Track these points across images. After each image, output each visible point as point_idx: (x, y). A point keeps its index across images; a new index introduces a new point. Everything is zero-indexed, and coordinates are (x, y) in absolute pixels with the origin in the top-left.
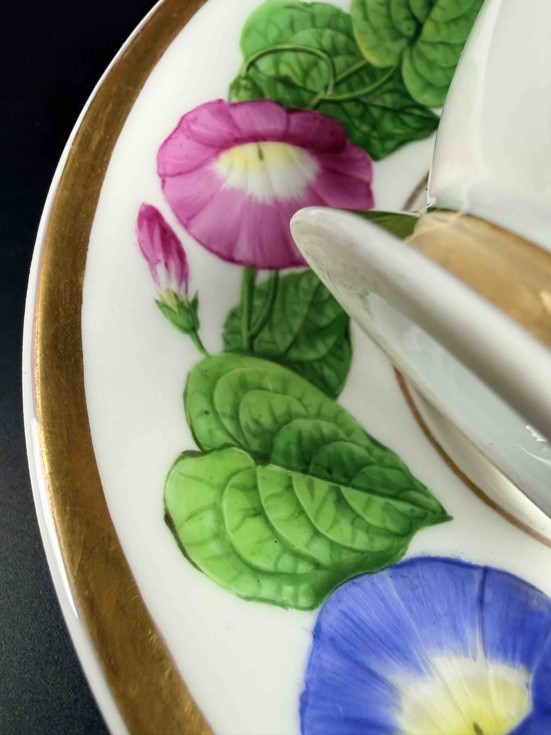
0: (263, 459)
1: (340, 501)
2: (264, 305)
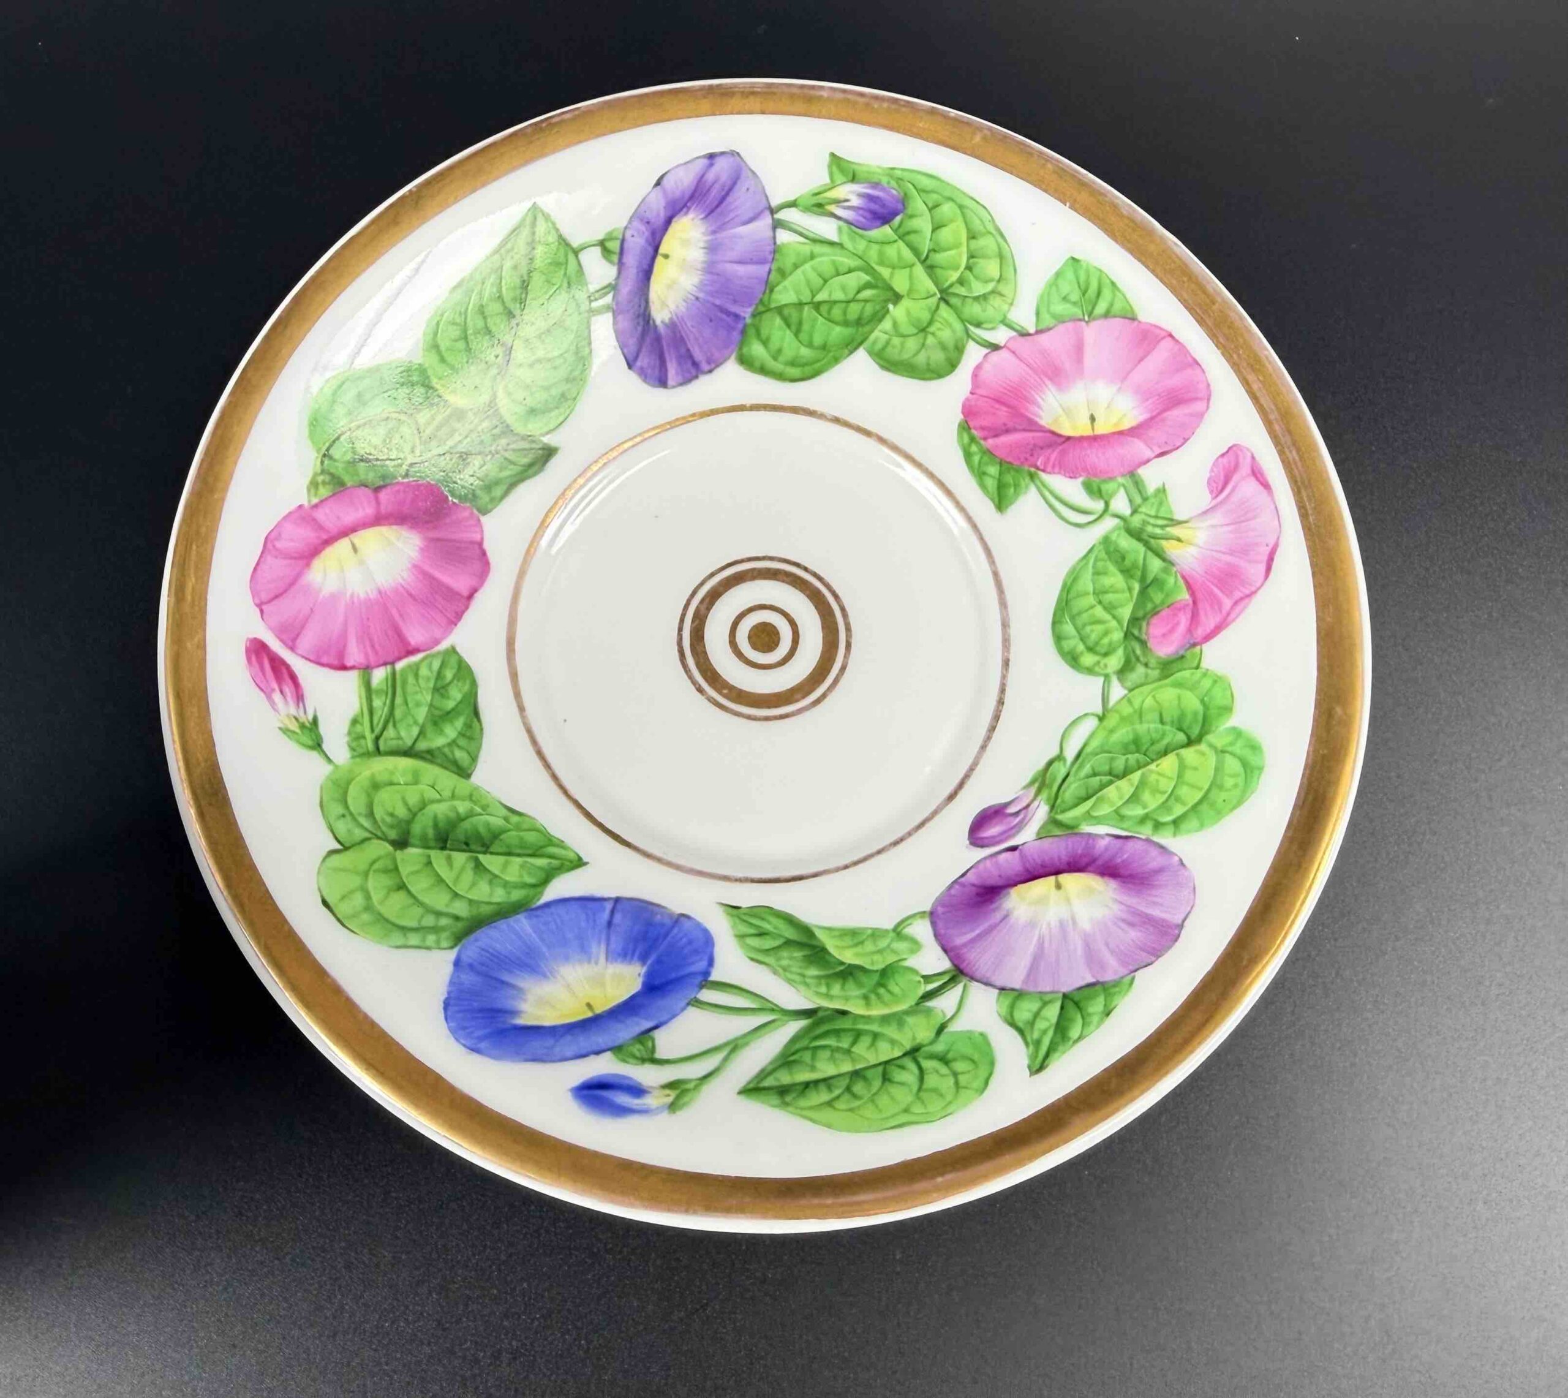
0: (401, 843)
1: (479, 867)
2: (385, 704)
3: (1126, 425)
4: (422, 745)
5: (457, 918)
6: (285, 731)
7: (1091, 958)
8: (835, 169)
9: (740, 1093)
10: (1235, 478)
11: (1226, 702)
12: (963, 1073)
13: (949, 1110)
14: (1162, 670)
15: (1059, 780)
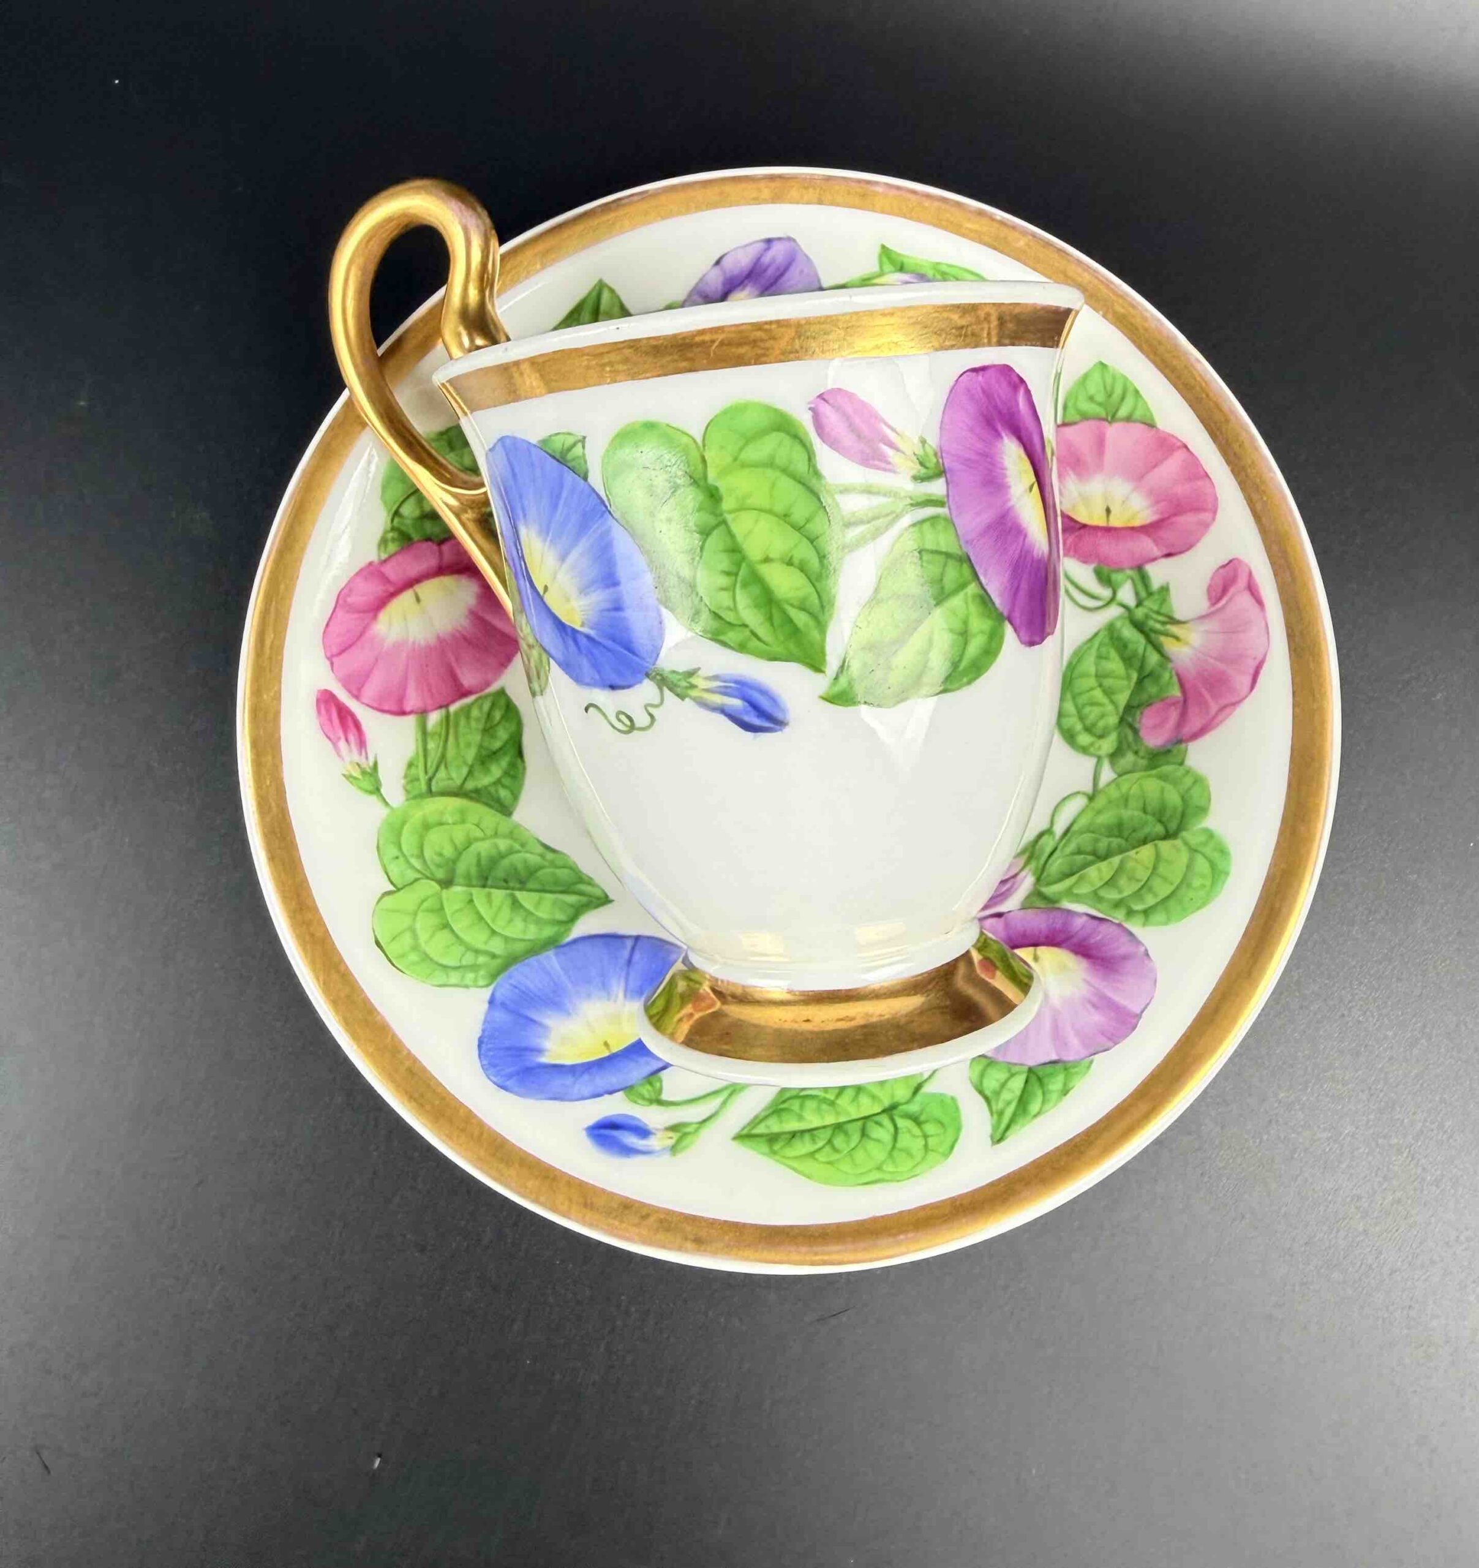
0: (447, 883)
1: (516, 904)
2: (438, 745)
3: (1137, 523)
4: (470, 785)
5: (494, 956)
6: (349, 777)
7: (1057, 1034)
8: (885, 259)
9: (735, 1138)
10: (1232, 590)
11: (1203, 803)
12: (932, 1136)
13: (918, 1170)
14: (1150, 759)
15: (1046, 854)
